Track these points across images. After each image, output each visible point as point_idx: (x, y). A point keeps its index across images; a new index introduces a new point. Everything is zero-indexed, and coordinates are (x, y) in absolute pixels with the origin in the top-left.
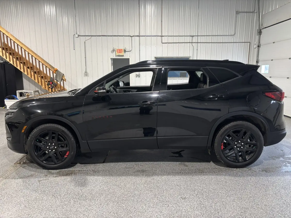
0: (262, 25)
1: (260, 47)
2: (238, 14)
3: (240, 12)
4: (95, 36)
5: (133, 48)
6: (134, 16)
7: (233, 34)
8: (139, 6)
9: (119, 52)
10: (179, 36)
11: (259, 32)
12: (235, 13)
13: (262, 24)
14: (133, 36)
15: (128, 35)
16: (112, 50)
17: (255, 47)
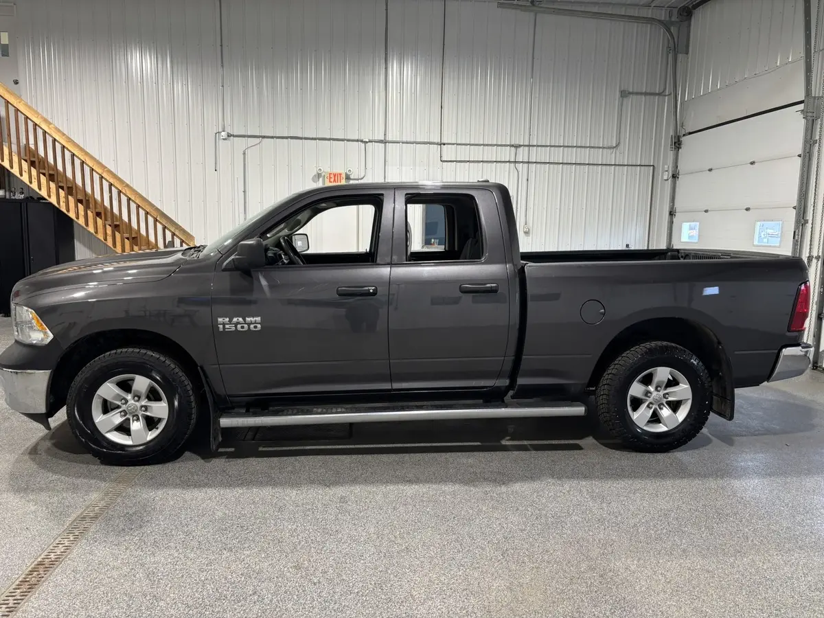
0: (682, 126)
1: (678, 178)
2: (626, 96)
3: (630, 93)
4: (272, 137)
5: (368, 171)
6: (373, 92)
7: (614, 145)
9: (332, 180)
10: (484, 145)
11: (675, 143)
12: (618, 94)
14: (369, 141)
15: (356, 138)
16: (315, 173)
17: (665, 177)
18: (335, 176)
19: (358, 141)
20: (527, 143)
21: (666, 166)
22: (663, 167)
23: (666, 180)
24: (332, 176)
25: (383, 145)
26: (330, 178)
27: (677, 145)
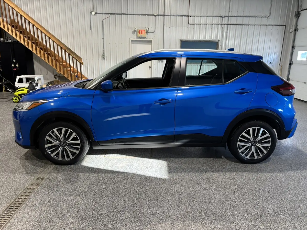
0: (301, 6)
1: (297, 31)
4: (115, 14)
7: (268, 16)
15: (151, 14)
16: (133, 30)
17: (291, 31)
18: (142, 31)
19: (152, 15)
20: (228, 16)
21: (291, 26)
22: (290, 26)
23: (291, 32)
24: (141, 31)
25: (163, 17)
26: (140, 32)
27: (298, 15)
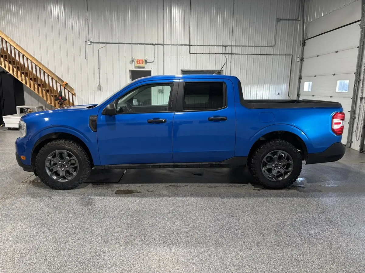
1: (303, 60)
2: (279, 21)
3: (281, 20)
4: (111, 43)
5: (156, 58)
6: (157, 21)
8: (163, 10)
9: (139, 63)
10: (210, 46)
11: (302, 43)
12: (275, 20)
13: (306, 34)
14: (156, 44)
15: (150, 43)
16: (131, 60)
18: (140, 61)
20: (231, 45)
21: (298, 55)
23: (298, 62)
25: (162, 46)
